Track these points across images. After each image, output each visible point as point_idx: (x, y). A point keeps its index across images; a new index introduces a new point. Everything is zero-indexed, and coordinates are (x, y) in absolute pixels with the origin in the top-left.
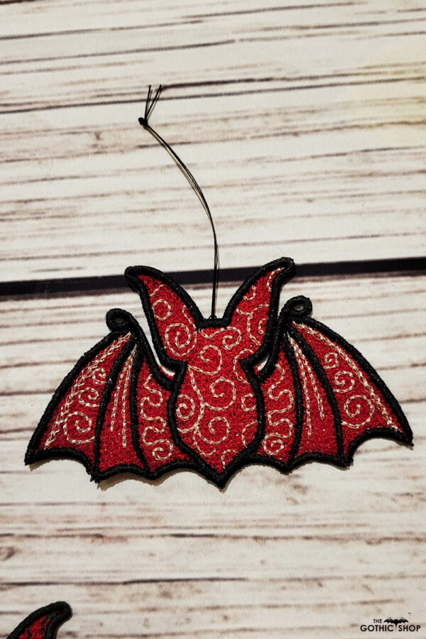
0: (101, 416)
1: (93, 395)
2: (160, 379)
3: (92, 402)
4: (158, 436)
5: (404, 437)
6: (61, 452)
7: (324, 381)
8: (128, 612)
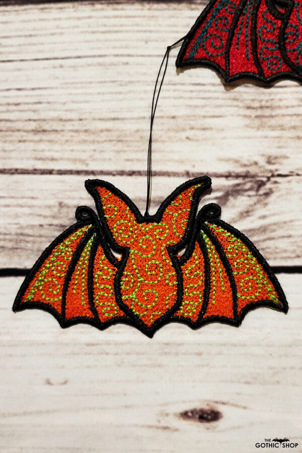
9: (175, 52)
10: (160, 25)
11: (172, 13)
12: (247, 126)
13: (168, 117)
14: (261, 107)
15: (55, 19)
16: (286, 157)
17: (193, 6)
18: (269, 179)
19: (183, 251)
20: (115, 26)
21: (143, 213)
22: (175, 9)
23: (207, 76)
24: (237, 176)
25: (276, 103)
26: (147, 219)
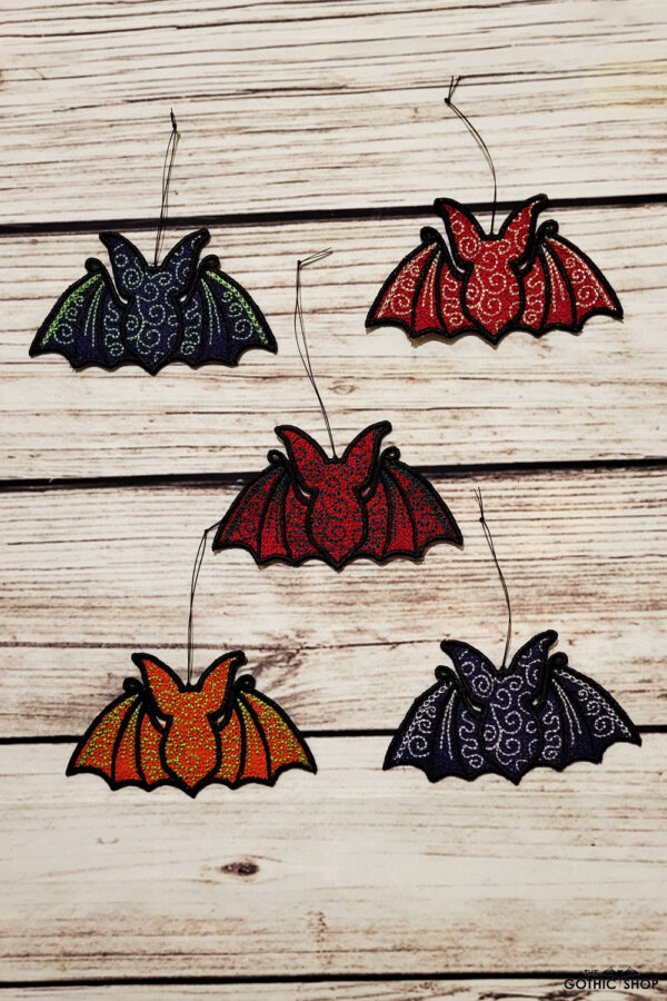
0: (416, 297)
1: (411, 283)
2: (455, 275)
3: (410, 288)
4: (454, 310)
5: (618, 314)
6: (389, 321)
7: (566, 276)
8: (430, 428)
9: (212, 534)
10: (198, 510)
11: (209, 498)
12: (278, 602)
13: (207, 595)
14: (292, 585)
15: (101, 503)
16: (314, 631)
17: (228, 491)
18: (298, 650)
19: (223, 717)
20: (157, 510)
21: (185, 682)
22: (212, 494)
23: (241, 556)
24: (270, 649)
25: (305, 581)
26: (189, 689)
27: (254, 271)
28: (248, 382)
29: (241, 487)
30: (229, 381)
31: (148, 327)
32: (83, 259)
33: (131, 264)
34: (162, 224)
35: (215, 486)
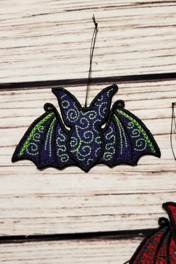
10: (116, 252)
15: (57, 250)
17: (134, 241)
20: (91, 254)
22: (124, 243)
27: (145, 109)
28: (143, 175)
29: (142, 239)
30: (132, 175)
31: (83, 144)
32: (43, 103)
33: (71, 107)
34: (89, 81)
35: (126, 238)
